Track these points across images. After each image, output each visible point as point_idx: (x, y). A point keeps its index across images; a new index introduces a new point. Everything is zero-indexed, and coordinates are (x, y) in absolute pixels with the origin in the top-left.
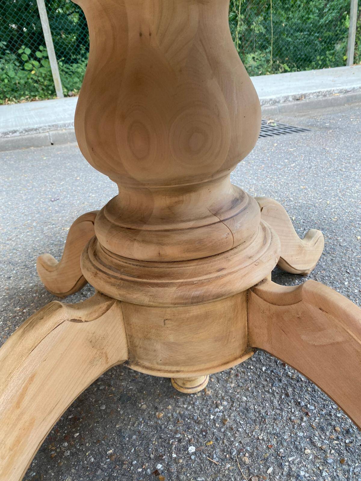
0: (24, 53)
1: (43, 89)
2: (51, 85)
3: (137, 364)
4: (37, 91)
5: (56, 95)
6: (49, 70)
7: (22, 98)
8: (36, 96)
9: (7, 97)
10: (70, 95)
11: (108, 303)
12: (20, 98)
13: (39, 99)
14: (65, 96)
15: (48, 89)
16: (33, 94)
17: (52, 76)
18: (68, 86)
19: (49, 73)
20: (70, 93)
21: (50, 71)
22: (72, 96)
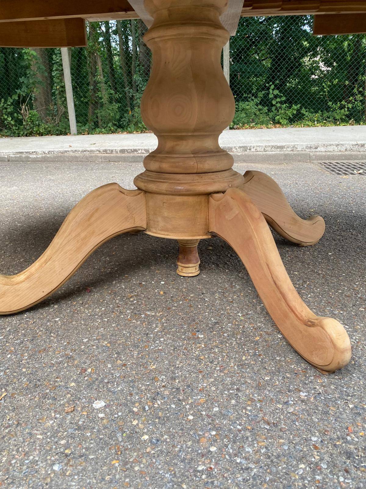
3: (150, 231)
10: (235, 128)
11: (140, 192)
14: (231, 128)
18: (235, 120)
20: (235, 126)
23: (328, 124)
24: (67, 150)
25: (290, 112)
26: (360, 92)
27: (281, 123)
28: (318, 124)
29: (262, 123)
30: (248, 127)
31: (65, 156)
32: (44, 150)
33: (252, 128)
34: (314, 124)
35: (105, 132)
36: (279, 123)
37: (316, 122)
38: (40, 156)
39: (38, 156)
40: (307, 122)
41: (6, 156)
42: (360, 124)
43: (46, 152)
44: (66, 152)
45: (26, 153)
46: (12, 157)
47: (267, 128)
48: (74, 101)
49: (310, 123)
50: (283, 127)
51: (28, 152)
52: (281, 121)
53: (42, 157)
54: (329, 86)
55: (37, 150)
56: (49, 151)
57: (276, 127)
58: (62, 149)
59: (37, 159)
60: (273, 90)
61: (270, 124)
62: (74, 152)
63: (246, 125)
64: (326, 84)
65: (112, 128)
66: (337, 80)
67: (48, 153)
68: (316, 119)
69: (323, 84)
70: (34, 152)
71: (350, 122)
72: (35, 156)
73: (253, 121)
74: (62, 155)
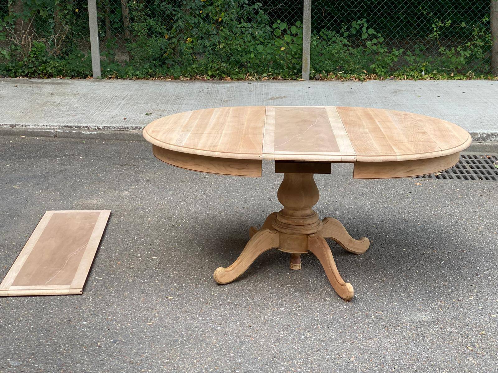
0: (278, 28)
1: (288, 68)
2: (298, 64)
4: (282, 68)
5: (301, 75)
6: (300, 47)
7: (265, 74)
8: (279, 74)
9: (248, 72)
10: (317, 78)
12: (262, 74)
13: (282, 77)
14: (311, 78)
15: (294, 68)
16: (276, 71)
17: (302, 55)
18: (318, 67)
19: (299, 51)
20: (317, 76)
21: (301, 49)
22: (319, 79)
23: (440, 76)
24: (126, 126)
25: (389, 58)
26: (480, 37)
27: (377, 73)
28: (426, 76)
29: (353, 72)
30: (333, 76)
31: (125, 134)
32: (98, 125)
33: (338, 79)
34: (421, 76)
35: (140, 75)
36: (374, 72)
37: (423, 73)
38: (95, 132)
39: (92, 133)
40: (411, 73)
41: (52, 131)
42: (480, 77)
43: (101, 128)
44: (125, 128)
45: (76, 127)
46: (59, 132)
47: (359, 80)
48: (99, 32)
49: (416, 74)
50: (380, 79)
51: (78, 127)
52: (377, 71)
53: (97, 134)
54: (441, 28)
55: (89, 125)
56: (105, 127)
57: (370, 79)
58: (120, 125)
59: (91, 136)
60: (368, 28)
61: (363, 73)
62: (134, 129)
63: (331, 73)
64: (436, 25)
65: (151, 71)
66: (450, 22)
67: (104, 129)
68: (423, 69)
69: (433, 26)
70: (86, 127)
71: (468, 74)
72: (88, 133)
73: (341, 68)
74: (121, 132)
